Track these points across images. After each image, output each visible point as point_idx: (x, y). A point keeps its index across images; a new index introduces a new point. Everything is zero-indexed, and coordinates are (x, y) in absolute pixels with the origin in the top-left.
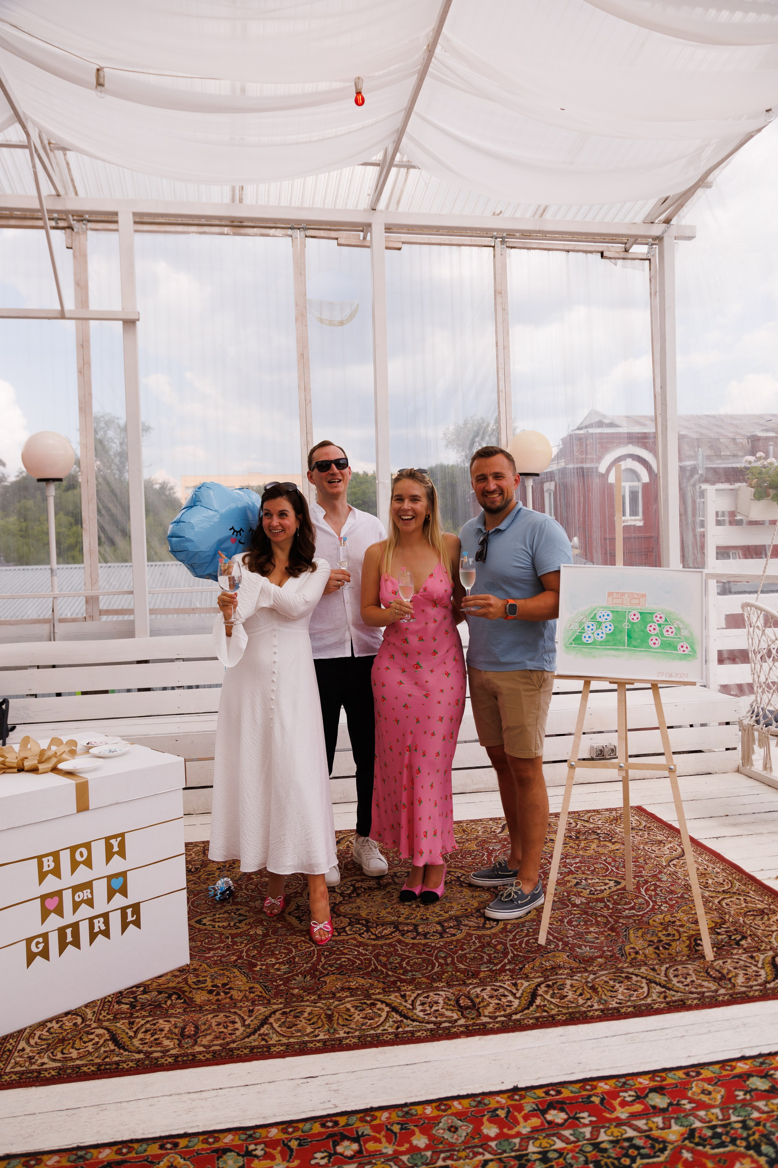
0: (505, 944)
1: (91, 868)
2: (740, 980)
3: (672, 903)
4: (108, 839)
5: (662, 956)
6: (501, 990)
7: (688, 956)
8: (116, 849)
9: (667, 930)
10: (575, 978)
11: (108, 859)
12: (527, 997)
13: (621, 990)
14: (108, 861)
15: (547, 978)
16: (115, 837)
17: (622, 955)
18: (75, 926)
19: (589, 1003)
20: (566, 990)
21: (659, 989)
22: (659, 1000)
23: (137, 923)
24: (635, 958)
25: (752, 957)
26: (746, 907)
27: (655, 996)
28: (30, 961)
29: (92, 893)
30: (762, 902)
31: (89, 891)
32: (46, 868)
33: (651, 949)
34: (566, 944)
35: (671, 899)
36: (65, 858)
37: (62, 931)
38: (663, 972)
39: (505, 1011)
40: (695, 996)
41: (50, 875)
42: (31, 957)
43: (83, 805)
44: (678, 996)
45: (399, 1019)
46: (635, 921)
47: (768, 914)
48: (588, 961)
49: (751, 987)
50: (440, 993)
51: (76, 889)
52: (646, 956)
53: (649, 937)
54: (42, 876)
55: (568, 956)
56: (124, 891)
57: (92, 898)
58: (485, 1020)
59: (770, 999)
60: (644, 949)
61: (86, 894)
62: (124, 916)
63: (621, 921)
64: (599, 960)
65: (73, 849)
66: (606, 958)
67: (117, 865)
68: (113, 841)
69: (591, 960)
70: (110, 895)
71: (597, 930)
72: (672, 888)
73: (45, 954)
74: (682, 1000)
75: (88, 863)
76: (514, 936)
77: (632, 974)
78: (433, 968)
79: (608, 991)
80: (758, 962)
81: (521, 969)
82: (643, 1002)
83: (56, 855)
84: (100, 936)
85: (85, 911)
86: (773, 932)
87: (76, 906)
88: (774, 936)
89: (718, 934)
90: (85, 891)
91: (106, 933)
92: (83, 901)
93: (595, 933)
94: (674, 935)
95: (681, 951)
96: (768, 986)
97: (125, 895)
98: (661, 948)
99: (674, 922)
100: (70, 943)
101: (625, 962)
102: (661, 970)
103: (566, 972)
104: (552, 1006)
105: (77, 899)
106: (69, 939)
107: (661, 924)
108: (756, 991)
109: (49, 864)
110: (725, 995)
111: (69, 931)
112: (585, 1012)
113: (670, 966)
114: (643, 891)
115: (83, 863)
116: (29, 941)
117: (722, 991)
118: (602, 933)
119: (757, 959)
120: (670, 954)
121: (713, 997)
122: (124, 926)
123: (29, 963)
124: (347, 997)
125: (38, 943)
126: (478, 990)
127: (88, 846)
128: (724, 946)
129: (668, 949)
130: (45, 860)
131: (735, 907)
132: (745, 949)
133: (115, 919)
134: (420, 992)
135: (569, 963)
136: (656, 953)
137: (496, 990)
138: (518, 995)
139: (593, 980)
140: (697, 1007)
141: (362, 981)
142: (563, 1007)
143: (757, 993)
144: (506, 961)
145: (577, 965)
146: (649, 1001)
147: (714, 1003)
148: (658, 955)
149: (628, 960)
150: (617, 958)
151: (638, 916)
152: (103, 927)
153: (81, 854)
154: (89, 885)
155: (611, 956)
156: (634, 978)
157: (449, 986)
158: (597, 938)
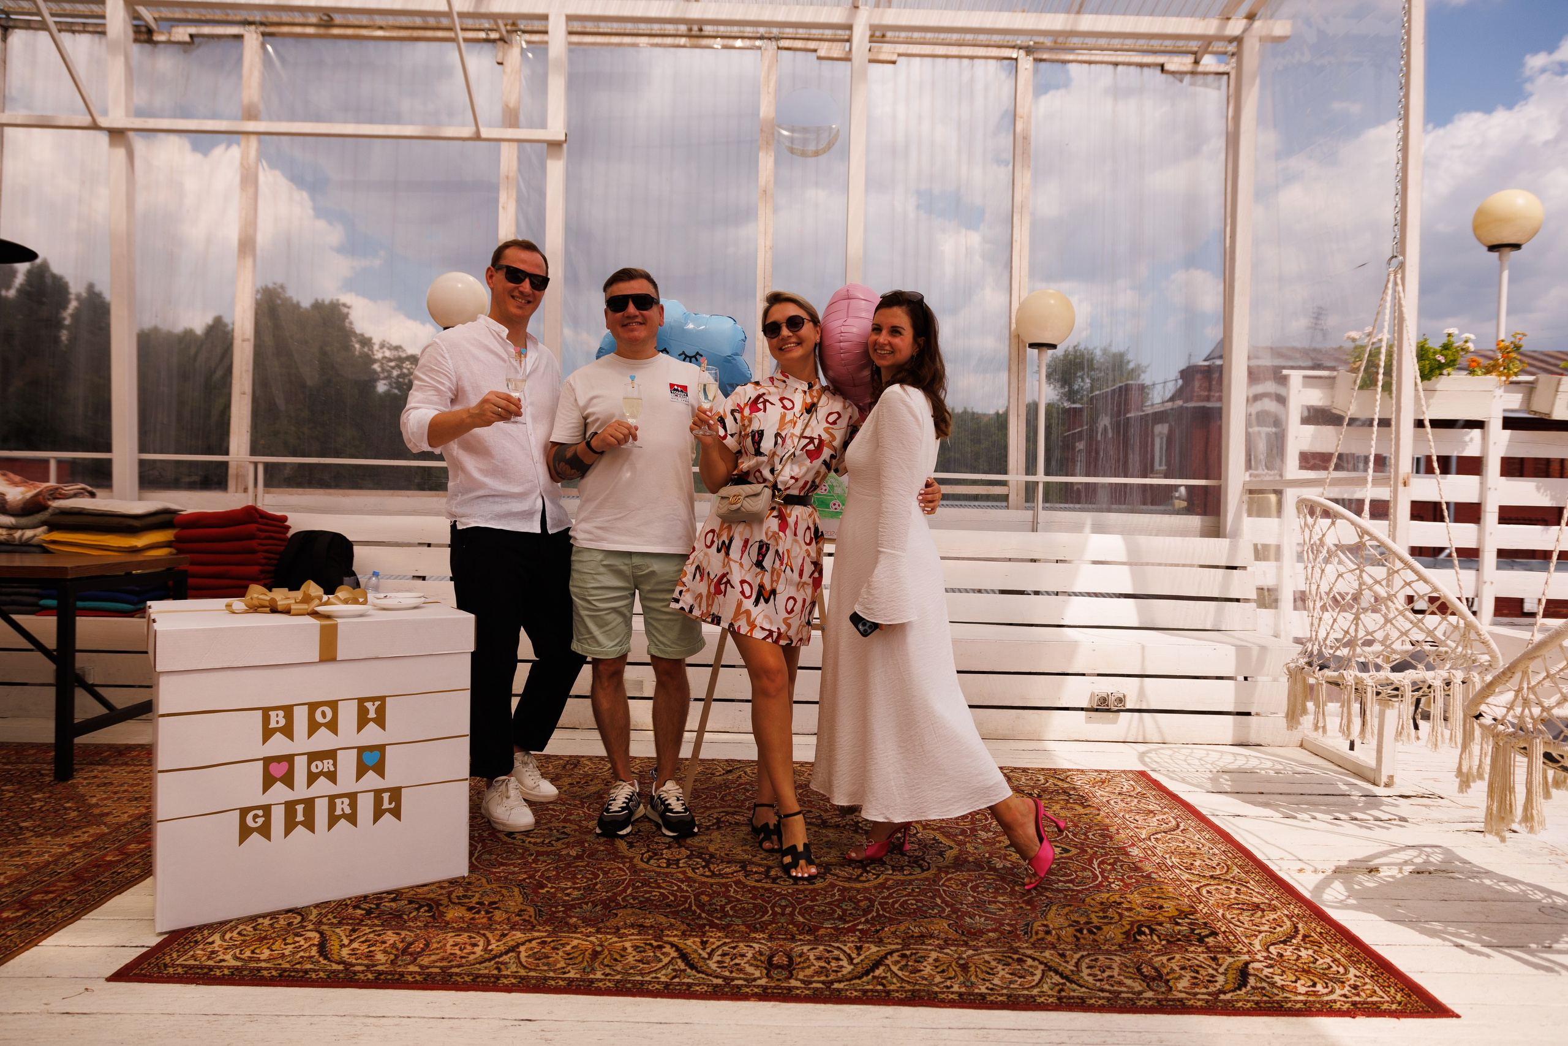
0: (872, 902)
1: (336, 734)
2: (1183, 984)
3: (1128, 881)
5: (1082, 941)
6: (836, 952)
7: (1120, 946)
9: (1104, 912)
10: (946, 951)
12: (868, 964)
13: (1002, 973)
14: (359, 729)
15: (906, 946)
17: (1026, 933)
19: (948, 983)
20: (925, 964)
21: (1057, 979)
22: (1050, 993)
24: (1043, 939)
25: (1214, 959)
26: (1235, 898)
27: (1046, 988)
29: (335, 765)
30: (1262, 895)
31: (331, 762)
33: (1071, 930)
34: (955, 911)
35: (1130, 878)
36: (301, 717)
38: (1074, 960)
39: (827, 976)
40: (1107, 994)
44: (1080, 992)
45: (682, 966)
46: (1066, 896)
47: (1263, 911)
48: (975, 934)
49: (1196, 994)
50: (754, 945)
51: (313, 757)
52: (1059, 938)
53: (1075, 917)
55: (949, 925)
57: (335, 771)
58: (794, 983)
59: (1216, 1014)
60: (1061, 929)
61: (327, 765)
63: (1047, 894)
64: (990, 934)
65: (313, 707)
66: (1002, 933)
67: (372, 735)
69: (979, 933)
70: (361, 772)
71: (1008, 900)
72: (1139, 865)
74: (1082, 998)
75: (333, 726)
76: (891, 894)
77: (1030, 957)
78: (762, 916)
79: (982, 972)
80: (1221, 965)
81: (877, 931)
82: (1026, 992)
83: (288, 710)
86: (1260, 932)
87: (312, 778)
88: (1260, 937)
89: (1178, 924)
90: (325, 762)
91: (352, 819)
92: (321, 773)
93: (1002, 903)
94: (1112, 918)
95: (1113, 939)
96: (1222, 997)
98: (1085, 932)
99: (1120, 903)
101: (1027, 941)
102: (1072, 957)
103: (937, 942)
104: (895, 980)
105: (314, 769)
107: (1102, 903)
108: (1199, 1000)
110: (1150, 999)
112: (936, 993)
113: (1089, 955)
114: (1095, 863)
115: (325, 725)
117: (1150, 994)
118: (1012, 904)
119: (1220, 961)
120: (1094, 940)
121: (1132, 999)
124: (633, 934)
126: (806, 948)
127: (333, 705)
128: (1179, 940)
129: (1095, 934)
131: (1220, 896)
132: (1208, 948)
134: (727, 940)
135: (946, 933)
136: (1075, 936)
137: (829, 952)
138: (855, 961)
139: (969, 957)
140: (1101, 1009)
141: (662, 919)
142: (909, 982)
143: (1199, 1003)
144: (863, 920)
145: (957, 936)
146: (1035, 992)
147: (1131, 1007)
148: (1078, 939)
149: (1032, 940)
150: (1018, 936)
151: (1073, 890)
152: (348, 811)
153: (324, 715)
154: (331, 754)
155: (1010, 932)
156: (1030, 962)
157: (771, 938)
158: (1001, 910)
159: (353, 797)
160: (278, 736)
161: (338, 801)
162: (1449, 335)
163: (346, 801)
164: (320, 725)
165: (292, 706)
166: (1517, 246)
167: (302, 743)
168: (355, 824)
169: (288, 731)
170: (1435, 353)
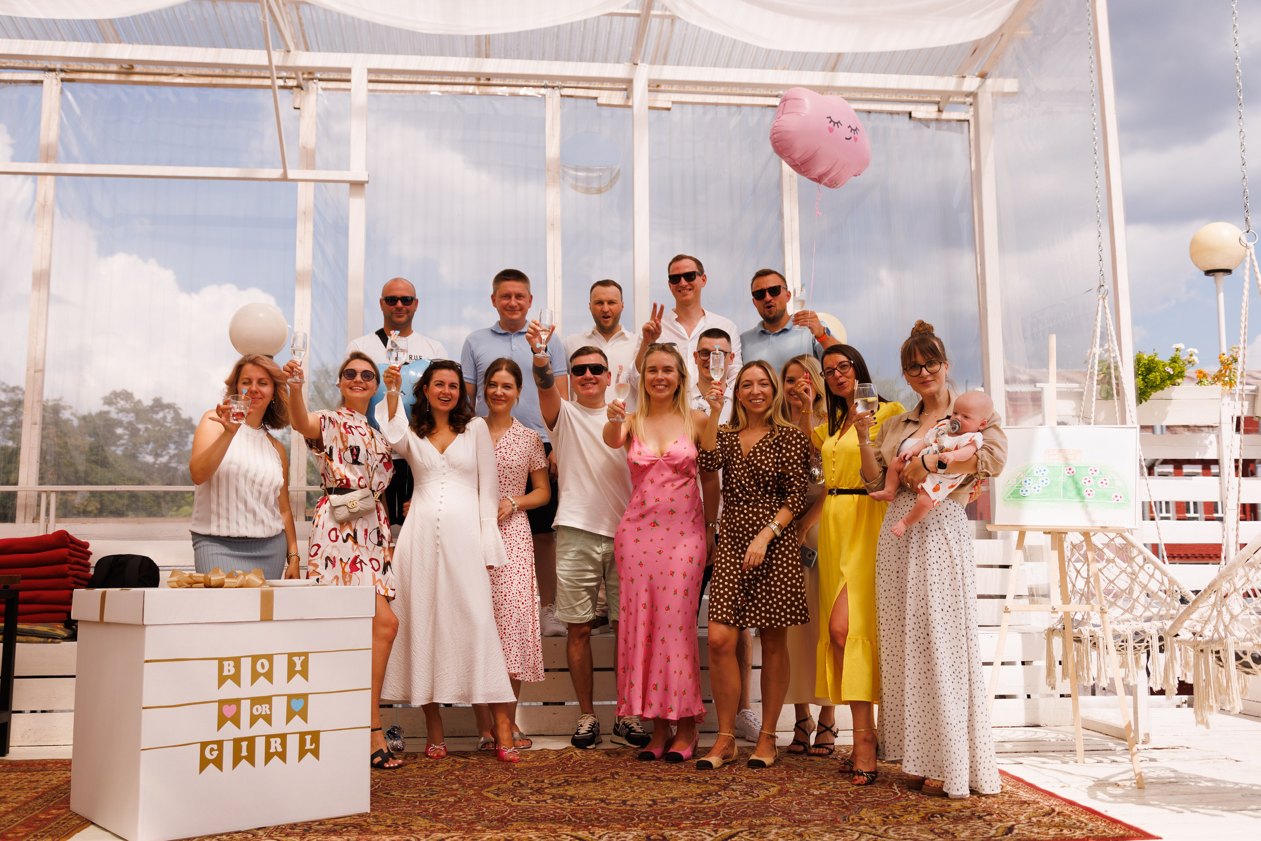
4: (291, 656)
8: (298, 668)
11: (290, 677)
14: (289, 679)
16: (299, 654)
18: (251, 740)
23: (316, 753)
28: (203, 767)
29: (270, 709)
31: (268, 706)
32: (226, 673)
37: (237, 742)
41: (229, 680)
42: (204, 763)
43: (267, 615)
54: (222, 680)
56: (304, 716)
61: (264, 709)
62: (302, 742)
65: (255, 658)
68: (296, 659)
70: (290, 716)
73: (218, 763)
75: (269, 676)
83: (237, 661)
84: (276, 758)
85: (261, 727)
90: (264, 706)
91: (283, 756)
92: (260, 716)
97: (305, 718)
100: (245, 757)
105: (255, 713)
106: (244, 753)
109: (229, 668)
111: (244, 744)
115: (263, 674)
116: (204, 745)
122: (302, 753)
123: (201, 770)
125: (212, 750)
127: (270, 658)
130: (226, 663)
133: (293, 743)
152: (280, 749)
153: (263, 666)
154: (267, 700)
159: (283, 737)
160: (229, 682)
161: (272, 740)
162: (1177, 350)
163: (279, 740)
164: (259, 675)
165: (240, 658)
166: (1228, 271)
167: (247, 690)
168: (285, 761)
169: (236, 678)
170: (1164, 366)
